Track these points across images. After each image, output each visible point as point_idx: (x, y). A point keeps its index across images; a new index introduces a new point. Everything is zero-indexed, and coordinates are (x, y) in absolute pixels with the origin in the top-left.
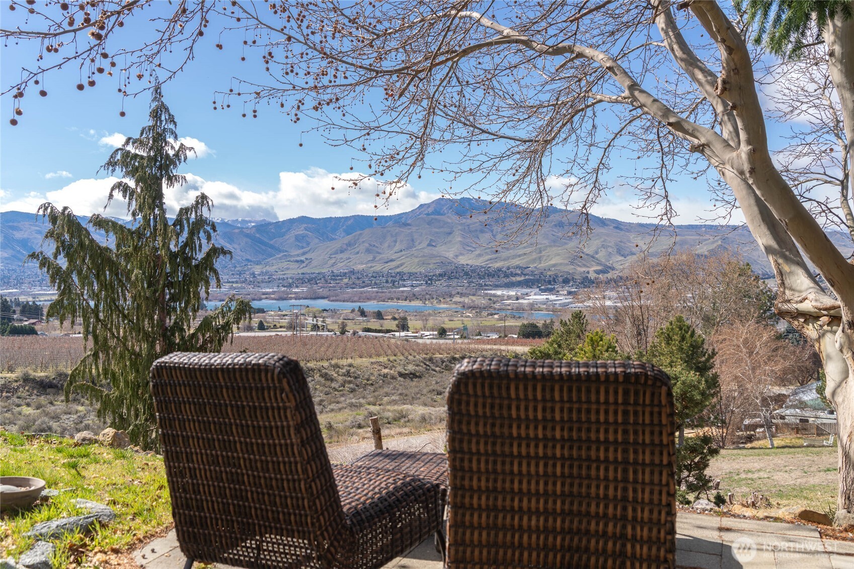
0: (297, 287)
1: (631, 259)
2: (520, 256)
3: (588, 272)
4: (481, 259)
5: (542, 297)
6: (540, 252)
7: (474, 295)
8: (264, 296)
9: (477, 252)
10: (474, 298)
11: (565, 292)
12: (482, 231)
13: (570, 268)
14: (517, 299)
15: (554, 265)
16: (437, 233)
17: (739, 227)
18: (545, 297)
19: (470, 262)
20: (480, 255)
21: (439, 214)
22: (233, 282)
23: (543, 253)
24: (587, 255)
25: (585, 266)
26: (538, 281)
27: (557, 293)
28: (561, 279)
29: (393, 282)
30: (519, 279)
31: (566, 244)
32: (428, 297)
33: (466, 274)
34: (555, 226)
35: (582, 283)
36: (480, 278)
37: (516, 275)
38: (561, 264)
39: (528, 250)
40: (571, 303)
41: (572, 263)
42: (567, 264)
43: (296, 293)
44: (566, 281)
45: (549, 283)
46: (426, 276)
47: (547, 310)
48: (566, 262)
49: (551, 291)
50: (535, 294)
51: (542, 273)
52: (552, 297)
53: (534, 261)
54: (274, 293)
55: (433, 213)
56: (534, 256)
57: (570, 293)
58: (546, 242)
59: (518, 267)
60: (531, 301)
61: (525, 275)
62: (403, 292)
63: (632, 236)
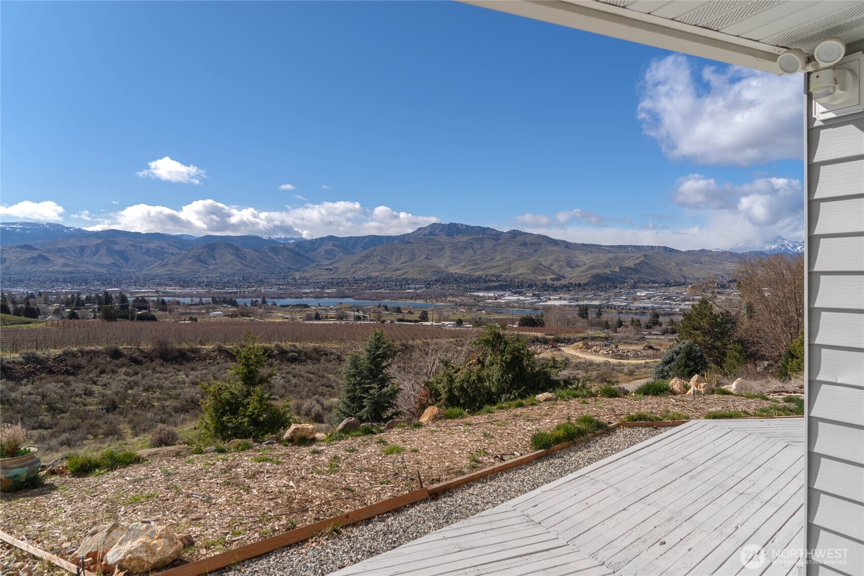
0: (328, 288)
1: (578, 270)
2: (494, 267)
3: (546, 280)
4: (466, 269)
5: (514, 298)
6: (510, 264)
7: (462, 296)
8: (304, 295)
9: (462, 264)
10: (463, 298)
11: (531, 294)
12: (466, 248)
13: (532, 276)
14: (496, 299)
15: (521, 274)
16: (432, 249)
17: (655, 247)
18: (516, 298)
19: (457, 271)
20: (464, 266)
21: (433, 234)
22: (279, 285)
23: (512, 265)
24: (545, 267)
25: (543, 275)
26: (510, 286)
27: (524, 295)
28: (526, 285)
29: (401, 285)
30: (495, 284)
31: (529, 258)
32: (428, 297)
33: (456, 280)
34: (521, 244)
35: (542, 288)
36: (466, 283)
37: (493, 281)
38: (526, 273)
39: (501, 263)
40: (537, 302)
41: (534, 273)
42: (530, 274)
43: (328, 293)
44: (530, 286)
45: (518, 287)
46: (425, 281)
47: (519, 307)
48: (529, 272)
49: (520, 293)
50: (509, 296)
51: (512, 280)
52: (522, 298)
53: (505, 271)
54: (311, 293)
55: (428, 234)
56: (506, 267)
57: (534, 295)
58: (514, 257)
59: (493, 275)
60: (507, 301)
61: (499, 281)
62: (408, 293)
63: (577, 253)
